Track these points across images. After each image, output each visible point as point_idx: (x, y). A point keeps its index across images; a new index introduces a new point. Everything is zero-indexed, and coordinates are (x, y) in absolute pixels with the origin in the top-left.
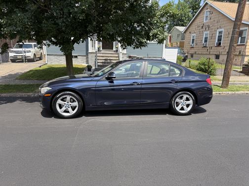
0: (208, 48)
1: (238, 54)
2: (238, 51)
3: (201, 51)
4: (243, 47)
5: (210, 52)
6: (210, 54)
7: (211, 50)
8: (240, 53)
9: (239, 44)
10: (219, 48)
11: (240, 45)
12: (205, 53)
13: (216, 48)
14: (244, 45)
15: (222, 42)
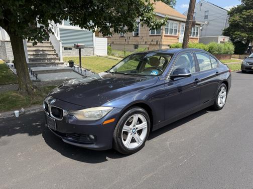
0: (126, 38)
1: (155, 43)
2: (156, 41)
3: (118, 40)
4: (160, 37)
5: (128, 42)
6: (128, 44)
7: (129, 40)
8: (157, 42)
9: (155, 34)
10: (137, 38)
11: (156, 36)
12: (123, 43)
13: (134, 38)
14: (160, 35)
15: (139, 32)
